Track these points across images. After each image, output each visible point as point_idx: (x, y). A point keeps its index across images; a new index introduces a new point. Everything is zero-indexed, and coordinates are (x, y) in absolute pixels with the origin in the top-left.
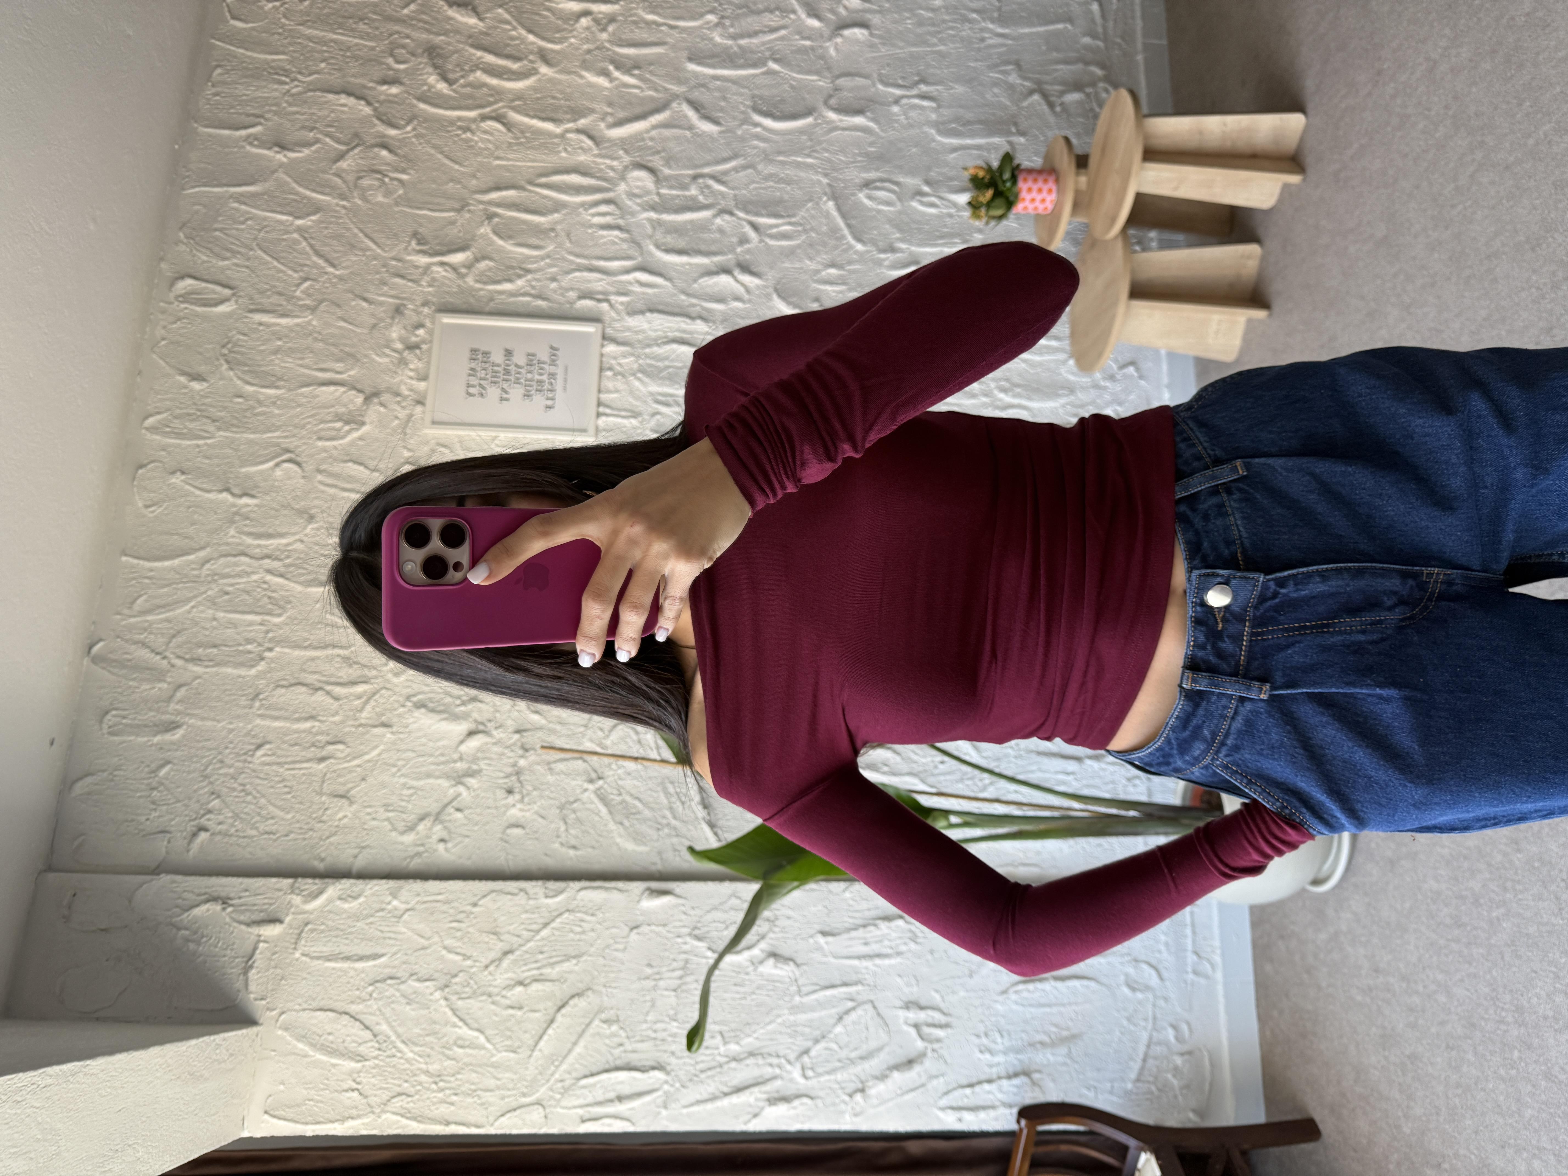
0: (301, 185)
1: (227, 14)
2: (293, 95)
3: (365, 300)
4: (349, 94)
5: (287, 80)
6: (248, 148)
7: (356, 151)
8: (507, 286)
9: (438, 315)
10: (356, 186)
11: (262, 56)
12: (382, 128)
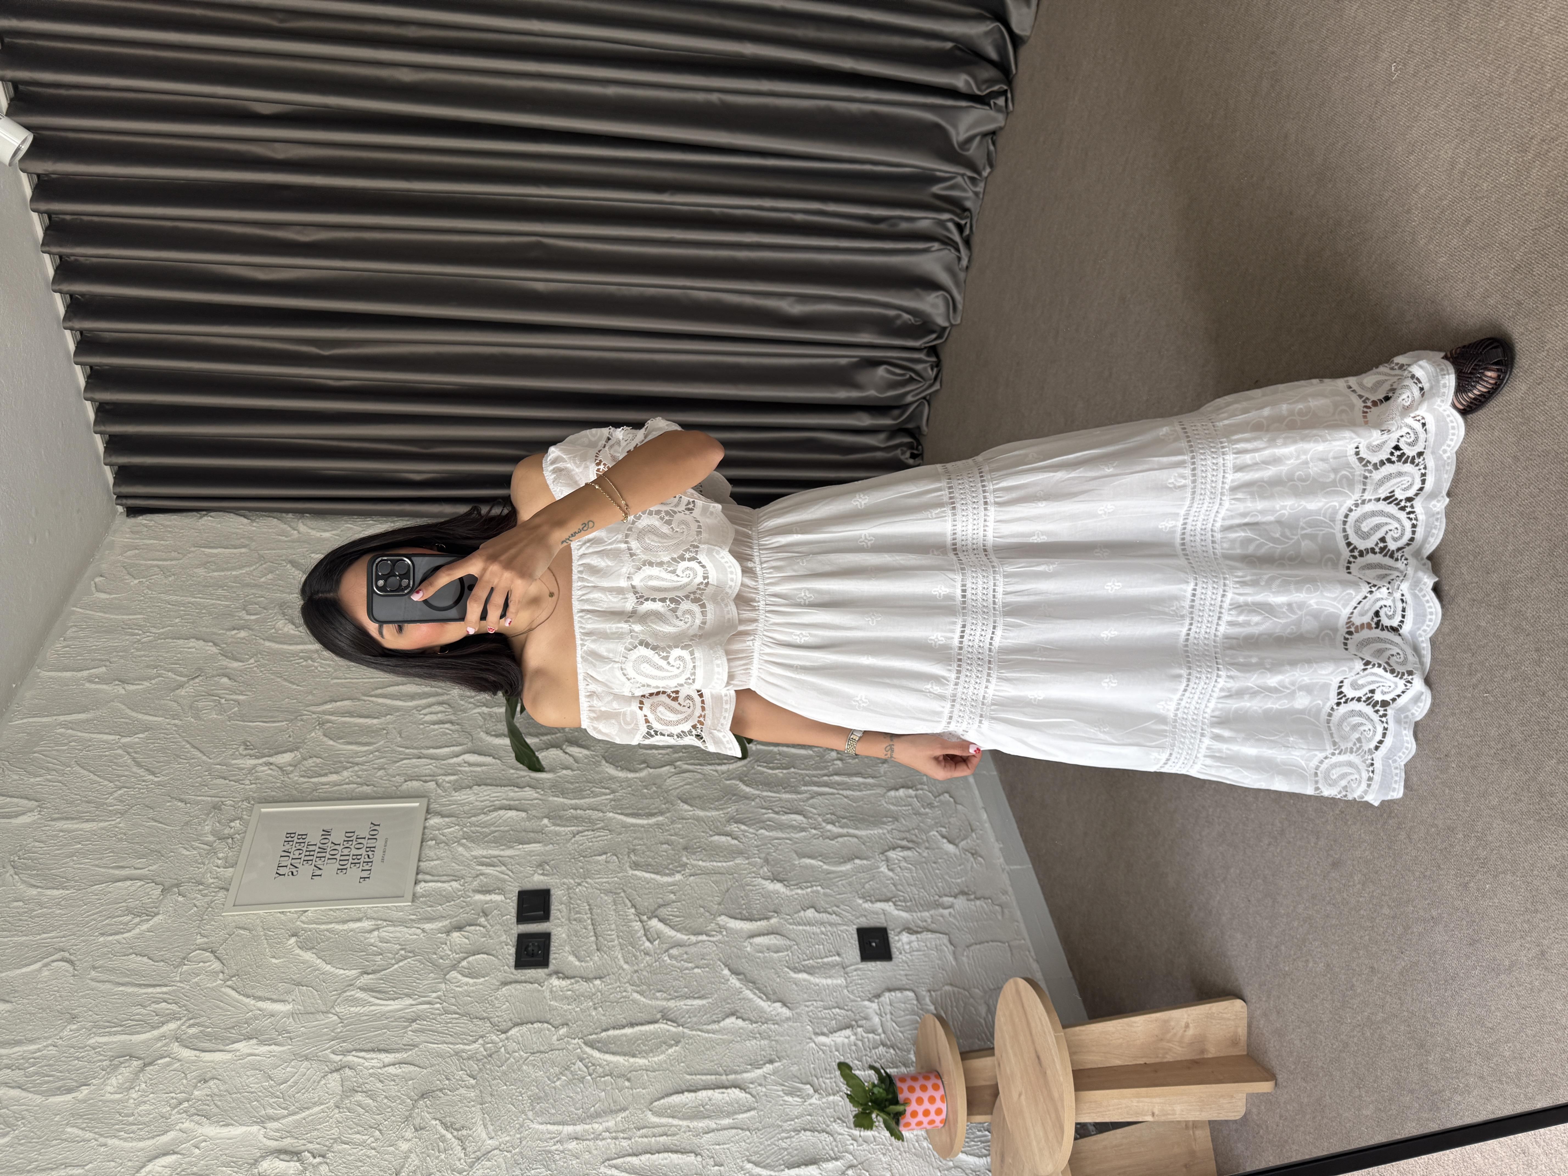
0: (133, 710)
1: (93, 589)
2: (142, 643)
3: (181, 800)
4: (198, 639)
5: (140, 632)
6: (88, 685)
7: (197, 680)
8: (333, 778)
9: (257, 805)
10: (191, 707)
11: (119, 617)
12: (226, 662)
